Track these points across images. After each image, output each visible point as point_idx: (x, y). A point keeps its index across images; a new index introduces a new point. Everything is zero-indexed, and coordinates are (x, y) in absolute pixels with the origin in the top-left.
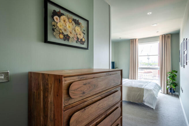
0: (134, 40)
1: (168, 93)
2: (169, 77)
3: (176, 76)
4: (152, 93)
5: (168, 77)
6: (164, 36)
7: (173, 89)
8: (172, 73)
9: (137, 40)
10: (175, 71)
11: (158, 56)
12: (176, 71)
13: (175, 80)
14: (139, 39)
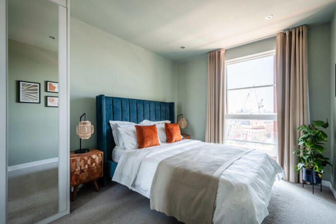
0: (217, 53)
1: (301, 181)
2: (304, 139)
3: (325, 136)
4: (244, 200)
5: (300, 139)
6: (287, 34)
7: (317, 173)
8: (311, 128)
9: (222, 52)
10: (323, 122)
11: (273, 87)
12: (325, 122)
13: (321, 148)
14: (226, 51)
